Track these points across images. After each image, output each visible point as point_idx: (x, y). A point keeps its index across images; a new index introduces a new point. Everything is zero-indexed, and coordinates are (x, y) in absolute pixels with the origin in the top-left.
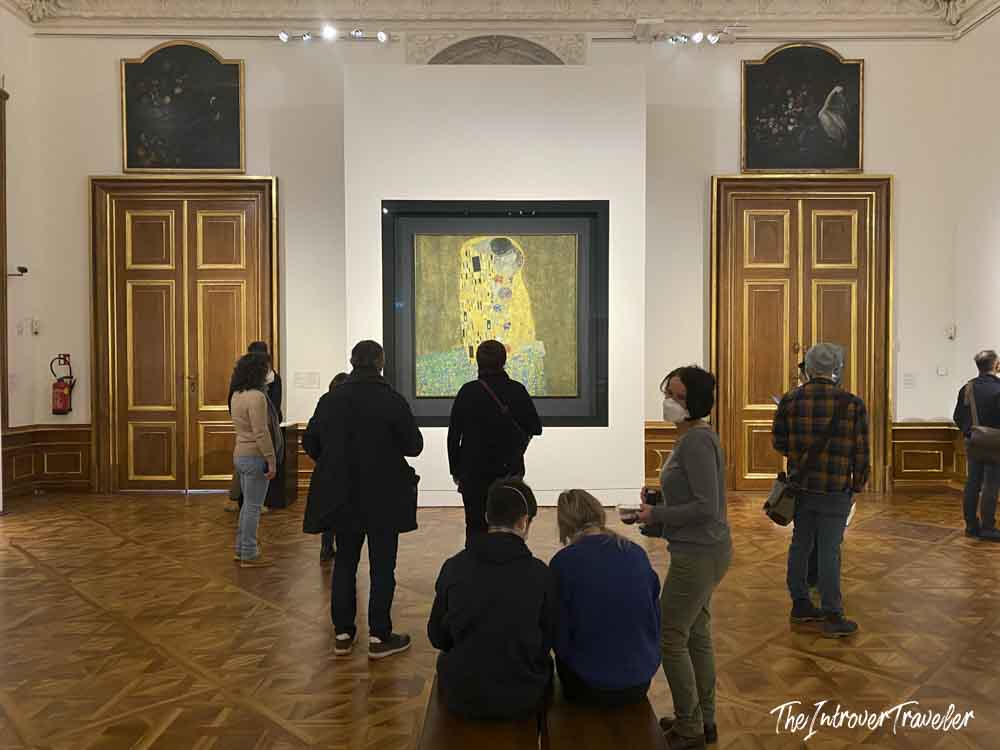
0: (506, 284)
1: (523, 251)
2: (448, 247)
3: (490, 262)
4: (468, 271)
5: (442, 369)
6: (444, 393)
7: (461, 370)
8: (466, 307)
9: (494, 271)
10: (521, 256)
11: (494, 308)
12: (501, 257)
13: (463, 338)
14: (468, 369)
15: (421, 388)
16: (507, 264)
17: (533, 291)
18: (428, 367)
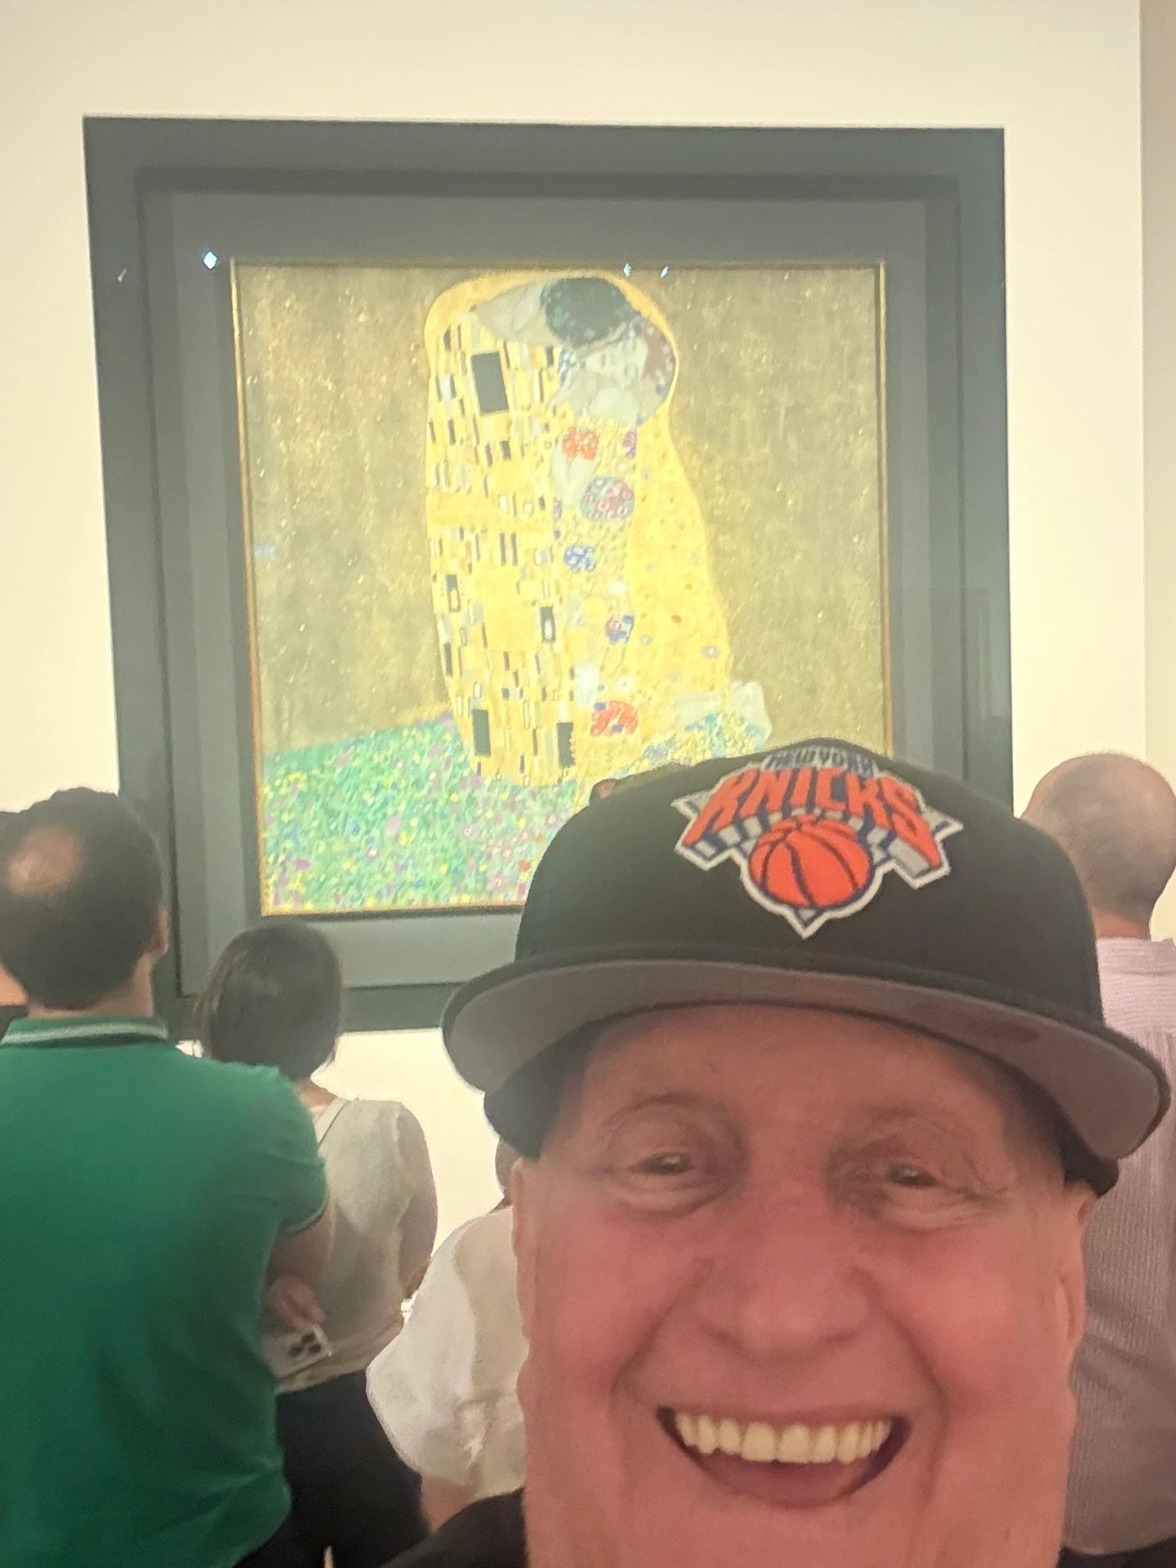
0: (609, 461)
1: (673, 327)
2: (372, 311)
3: (544, 374)
4: (456, 411)
5: (364, 803)
6: (379, 895)
7: (441, 803)
8: (453, 556)
9: (560, 411)
10: (666, 350)
11: (567, 558)
12: (588, 354)
13: (447, 678)
14: (471, 800)
15: (282, 881)
16: (613, 381)
17: (718, 488)
18: (305, 799)
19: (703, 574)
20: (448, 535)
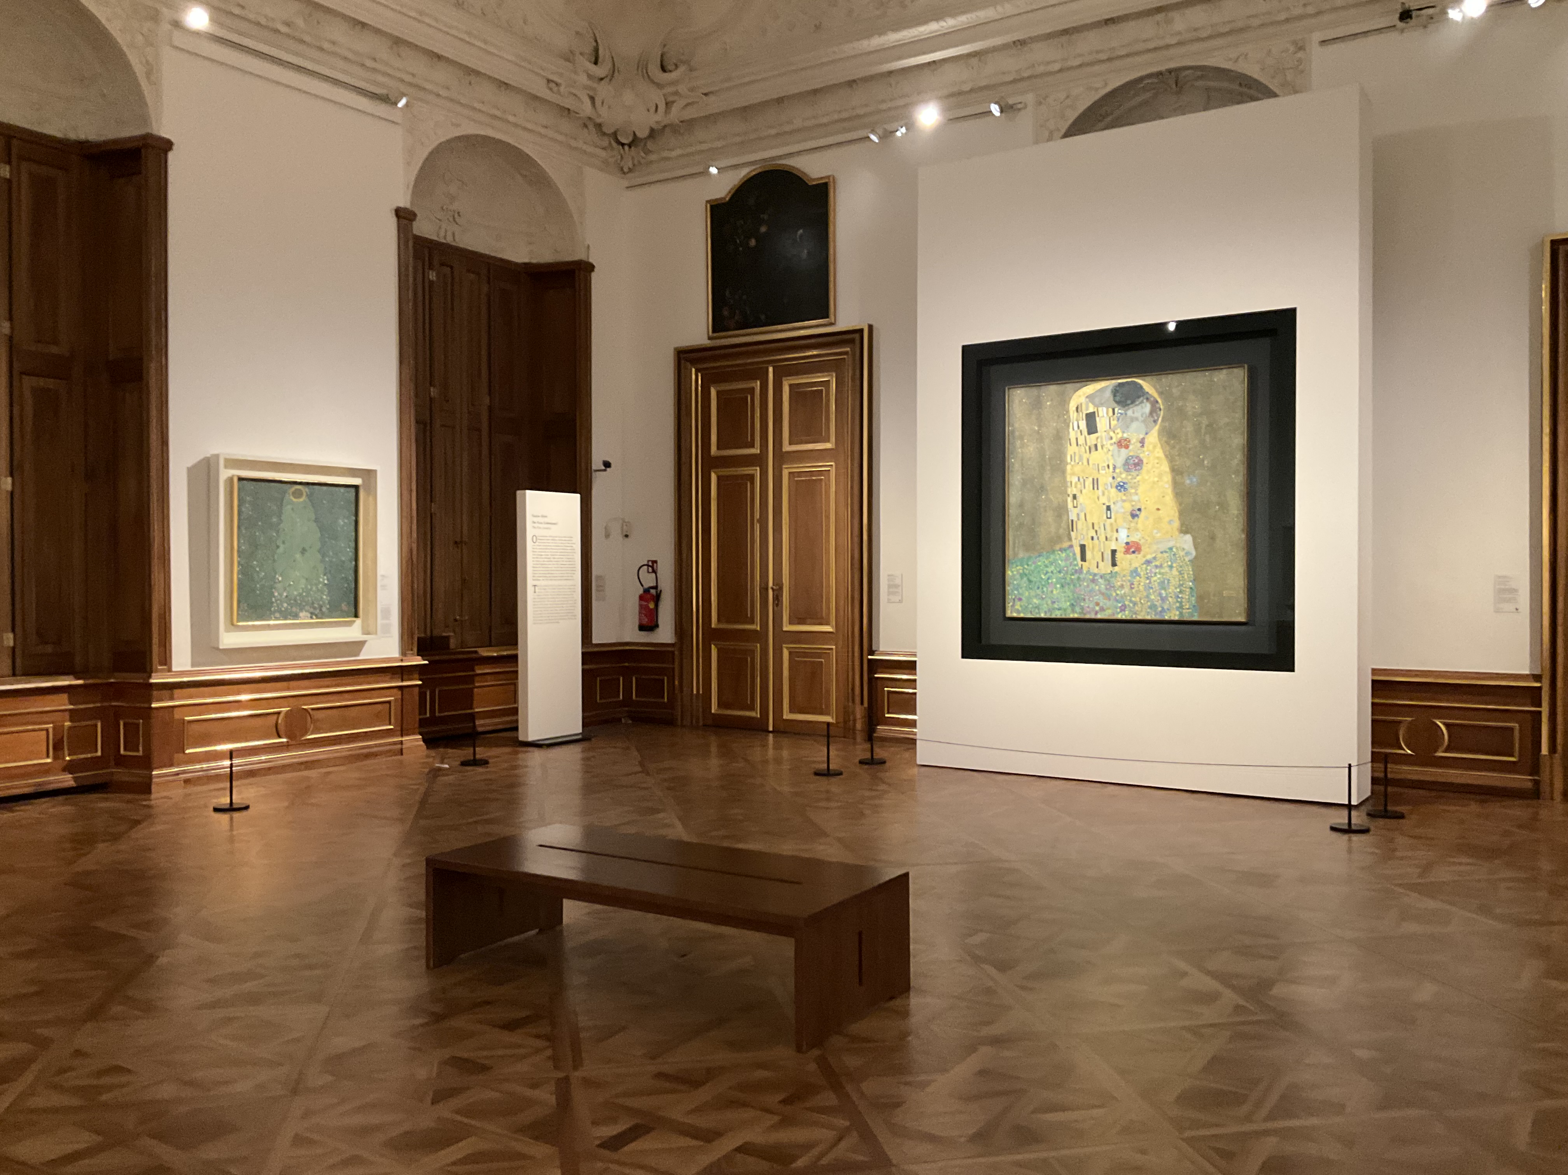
0: (1134, 450)
1: (1161, 398)
2: (1052, 400)
3: (1112, 419)
4: (1079, 433)
5: (1042, 578)
6: (1046, 613)
7: (1068, 579)
8: (1076, 487)
9: (1116, 432)
10: (1158, 406)
11: (1117, 487)
12: (1127, 410)
13: (1072, 533)
14: (1079, 578)
15: (1013, 606)
16: (1137, 419)
17: (1177, 458)
18: (1022, 575)
19: (1169, 491)
20: (1075, 479)
